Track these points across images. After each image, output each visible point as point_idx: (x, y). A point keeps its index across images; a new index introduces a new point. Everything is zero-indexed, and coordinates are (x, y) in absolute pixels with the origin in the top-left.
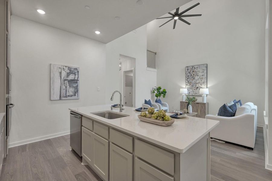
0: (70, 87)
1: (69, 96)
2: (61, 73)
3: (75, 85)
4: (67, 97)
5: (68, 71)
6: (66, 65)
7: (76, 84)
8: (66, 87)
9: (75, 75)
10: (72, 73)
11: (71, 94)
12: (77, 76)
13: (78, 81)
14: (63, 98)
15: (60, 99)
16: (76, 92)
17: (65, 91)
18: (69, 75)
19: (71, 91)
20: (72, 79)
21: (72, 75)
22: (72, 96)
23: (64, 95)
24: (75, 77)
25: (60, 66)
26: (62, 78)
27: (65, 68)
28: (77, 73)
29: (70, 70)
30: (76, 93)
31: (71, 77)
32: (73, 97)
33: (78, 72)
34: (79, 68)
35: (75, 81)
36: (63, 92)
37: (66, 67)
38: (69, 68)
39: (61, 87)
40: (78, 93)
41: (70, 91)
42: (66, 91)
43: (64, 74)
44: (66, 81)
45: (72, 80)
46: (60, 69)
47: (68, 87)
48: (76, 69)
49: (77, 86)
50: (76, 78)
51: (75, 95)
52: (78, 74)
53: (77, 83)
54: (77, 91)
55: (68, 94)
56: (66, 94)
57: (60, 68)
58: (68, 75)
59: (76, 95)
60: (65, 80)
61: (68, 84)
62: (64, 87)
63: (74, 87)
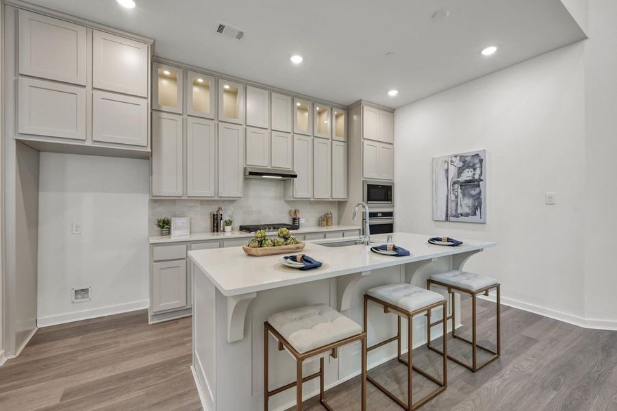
0: (464, 195)
1: (461, 214)
2: (447, 171)
3: (473, 192)
4: (458, 217)
5: (461, 164)
6: (457, 153)
7: (477, 190)
8: (457, 197)
9: (475, 169)
10: (469, 167)
11: (466, 210)
12: (478, 171)
13: (481, 183)
14: (451, 219)
15: (447, 220)
16: (477, 206)
17: (454, 204)
18: (461, 173)
19: (466, 204)
20: (468, 179)
21: (467, 170)
22: (467, 215)
23: (454, 212)
24: (474, 174)
25: (446, 159)
26: (450, 180)
27: (454, 159)
28: (478, 165)
29: (464, 162)
30: (476, 208)
31: (467, 175)
32: (471, 218)
33: (481, 161)
34: (484, 150)
35: (474, 183)
36: (452, 205)
37: (456, 156)
38: (463, 158)
39: (447, 197)
40: (480, 209)
41: (463, 205)
42: (457, 204)
43: (453, 171)
44: (456, 185)
45: (467, 182)
46: (447, 164)
47: (460, 196)
48: (477, 155)
49: (480, 193)
50: (477, 177)
51: (475, 214)
52: (481, 167)
53: (479, 186)
54: (480, 205)
55: (460, 211)
56: (456, 210)
57: (445, 162)
58: (460, 171)
59: (478, 213)
60: (455, 183)
61: (460, 191)
62: (453, 198)
63: (473, 196)
